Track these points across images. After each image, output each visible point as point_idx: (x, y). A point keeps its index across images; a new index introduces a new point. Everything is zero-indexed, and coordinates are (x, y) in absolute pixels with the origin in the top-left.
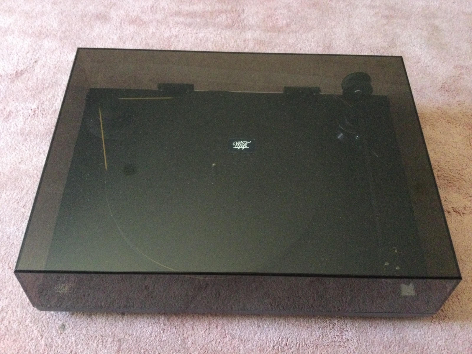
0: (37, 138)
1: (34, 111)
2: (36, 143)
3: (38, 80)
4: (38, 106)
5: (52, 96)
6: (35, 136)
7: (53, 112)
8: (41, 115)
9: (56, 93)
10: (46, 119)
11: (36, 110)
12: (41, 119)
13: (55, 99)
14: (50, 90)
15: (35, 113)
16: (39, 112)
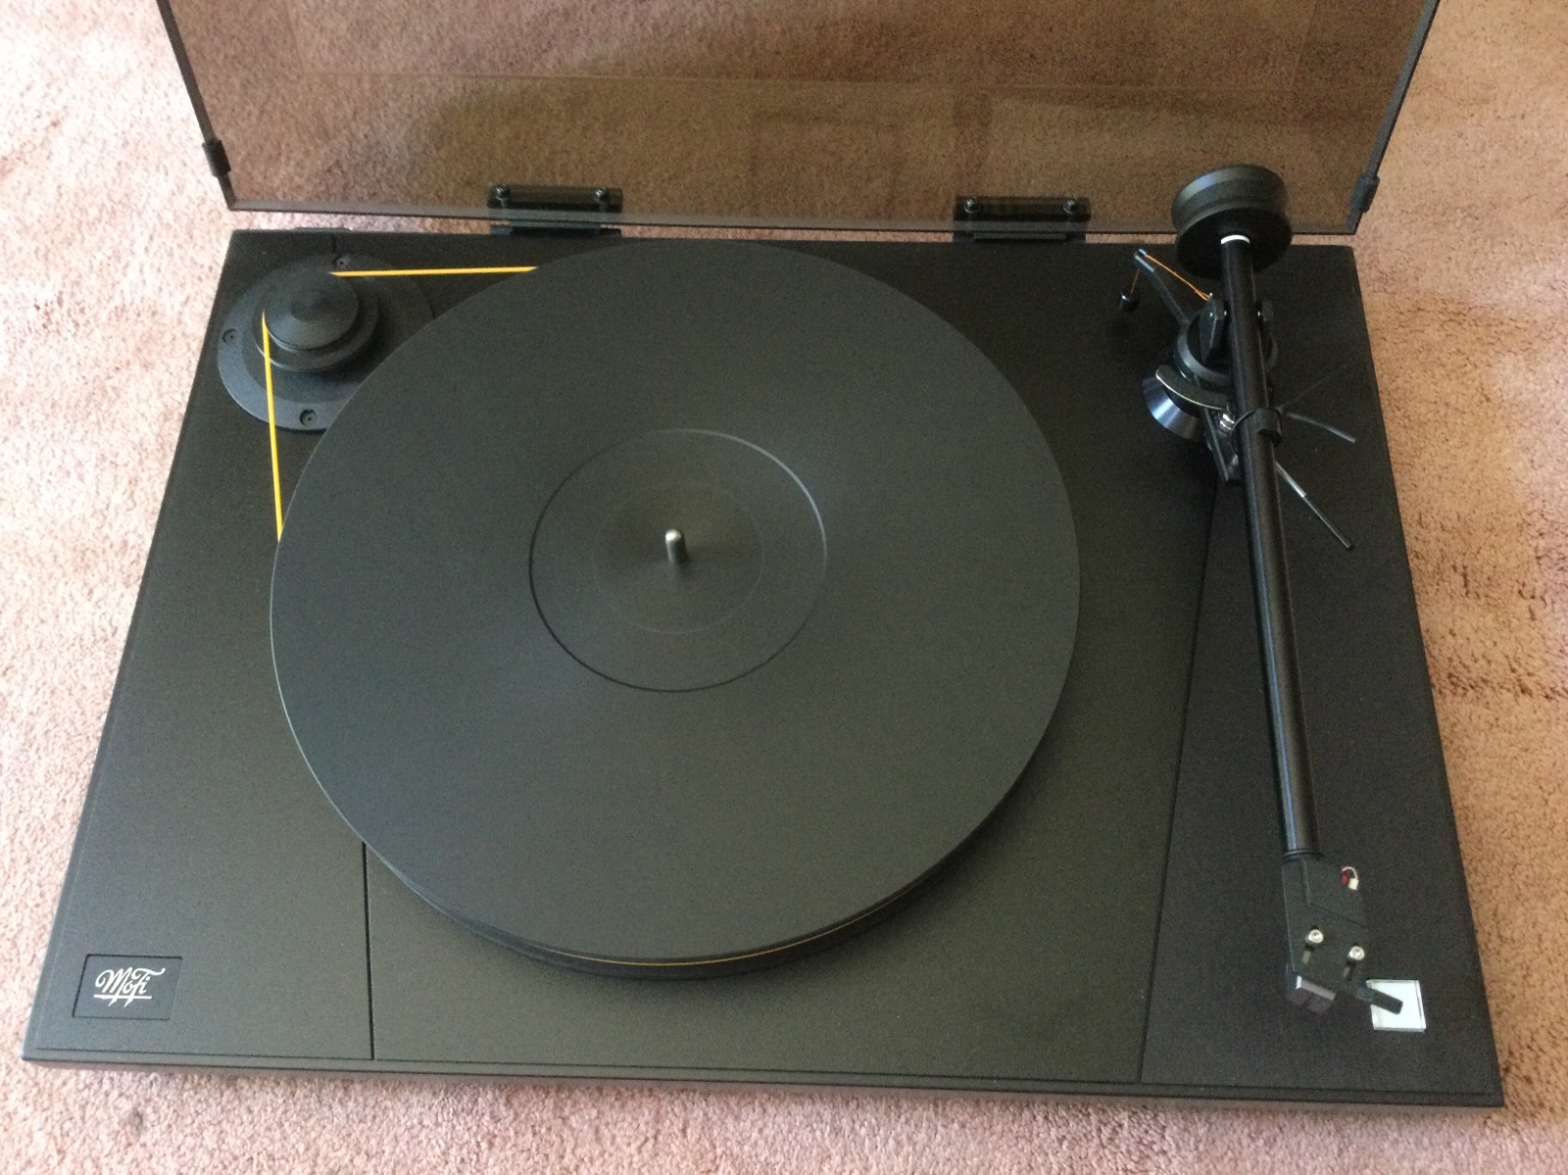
0: (56, 417)
1: (47, 313)
2: (52, 436)
3: (60, 195)
4: (61, 293)
5: (109, 253)
6: (48, 409)
7: (113, 315)
8: (71, 326)
9: (126, 244)
10: (87, 343)
11: (52, 311)
12: (71, 340)
13: (120, 266)
14: (104, 230)
15: (49, 319)
16: (62, 316)
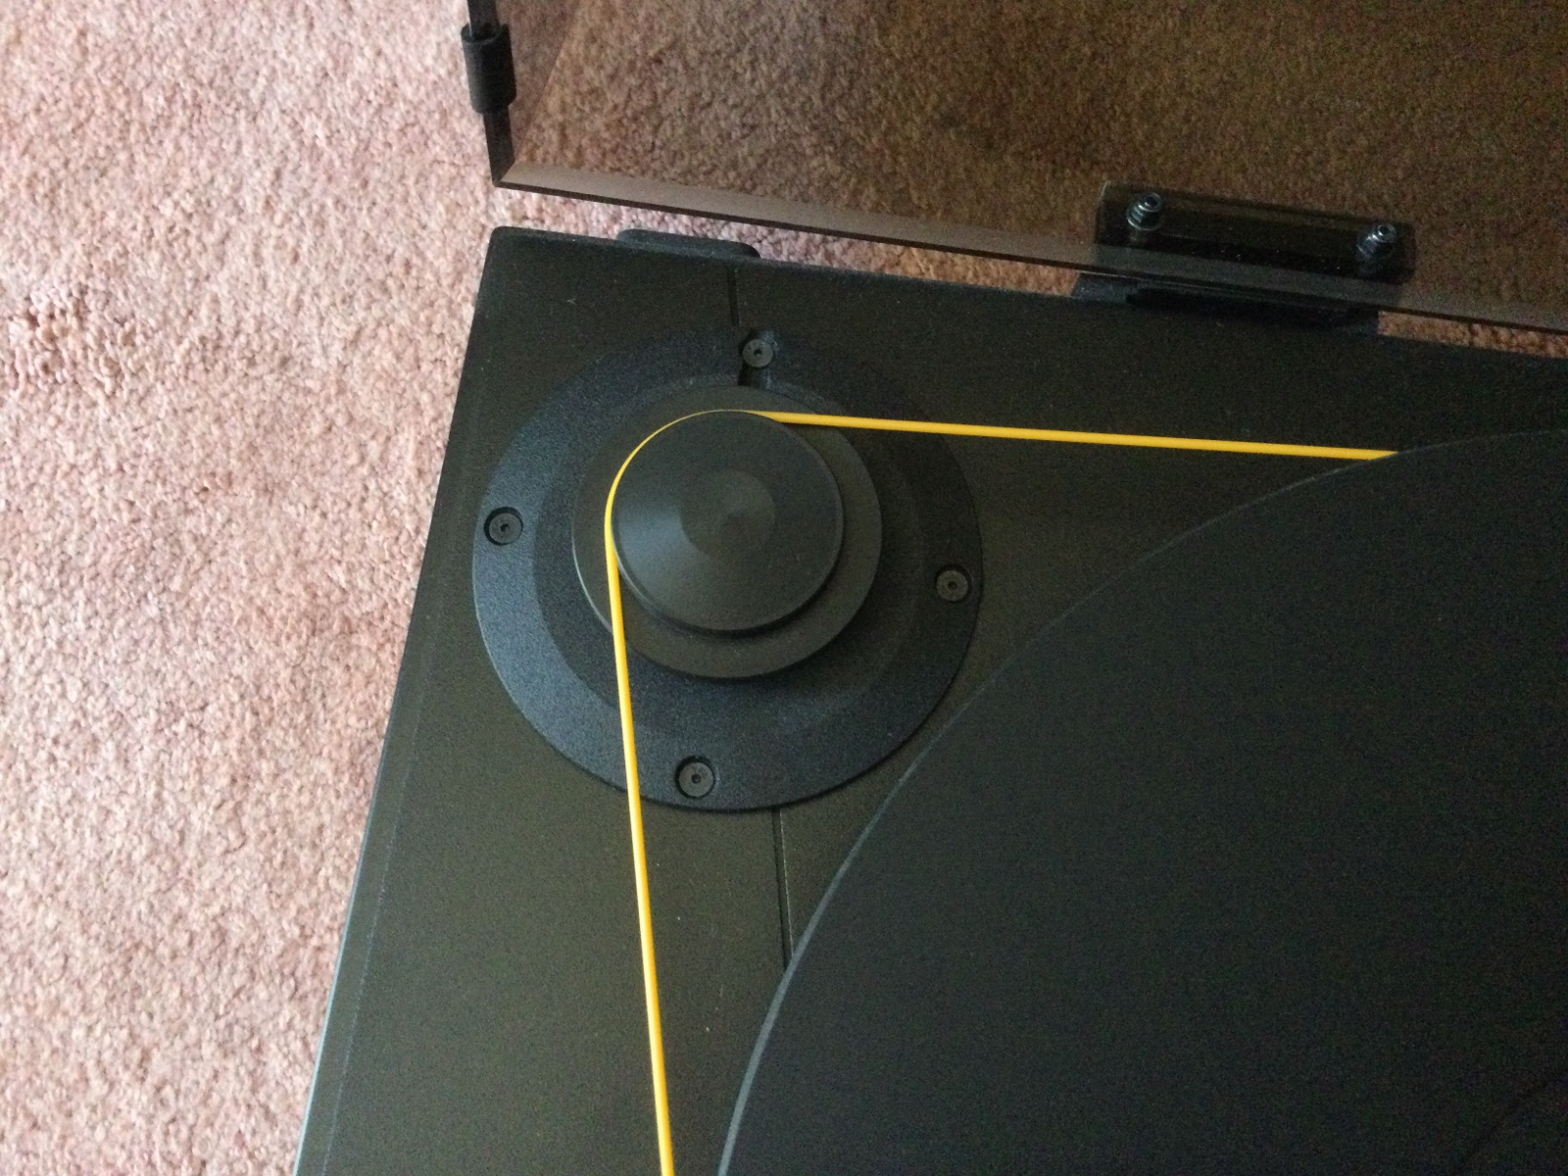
2: (60, 643)
4: (83, 292)
11: (65, 332)
14: (178, 148)
